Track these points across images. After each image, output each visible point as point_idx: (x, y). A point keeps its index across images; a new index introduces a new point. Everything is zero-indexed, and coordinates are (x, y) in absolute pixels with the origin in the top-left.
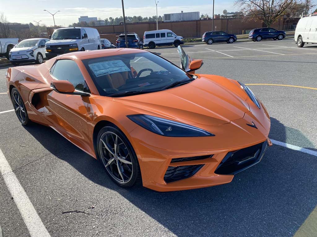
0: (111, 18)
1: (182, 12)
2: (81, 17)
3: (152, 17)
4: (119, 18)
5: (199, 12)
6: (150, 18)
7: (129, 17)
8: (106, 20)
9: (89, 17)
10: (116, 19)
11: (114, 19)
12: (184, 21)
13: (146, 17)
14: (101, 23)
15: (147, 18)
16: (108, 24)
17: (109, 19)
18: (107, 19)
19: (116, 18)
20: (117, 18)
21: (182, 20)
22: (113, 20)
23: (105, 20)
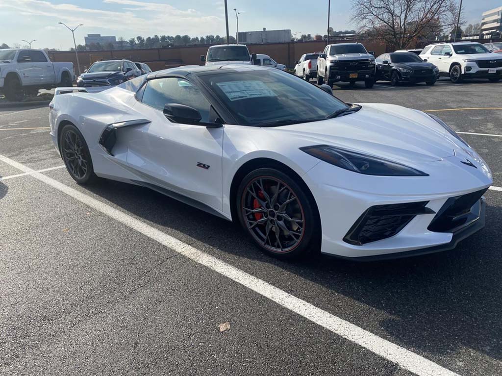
0: (139, 38)
1: (264, 29)
2: (88, 35)
3: (205, 38)
4: (153, 39)
5: (290, 30)
6: (202, 39)
7: (169, 36)
8: (132, 41)
9: (101, 36)
10: (147, 39)
11: (145, 39)
12: (268, 44)
13: (195, 37)
14: (124, 45)
15: (197, 38)
16: (135, 48)
17: (136, 39)
18: (133, 39)
19: (147, 37)
20: (149, 38)
21: (264, 41)
22: (143, 40)
23: (130, 41)
